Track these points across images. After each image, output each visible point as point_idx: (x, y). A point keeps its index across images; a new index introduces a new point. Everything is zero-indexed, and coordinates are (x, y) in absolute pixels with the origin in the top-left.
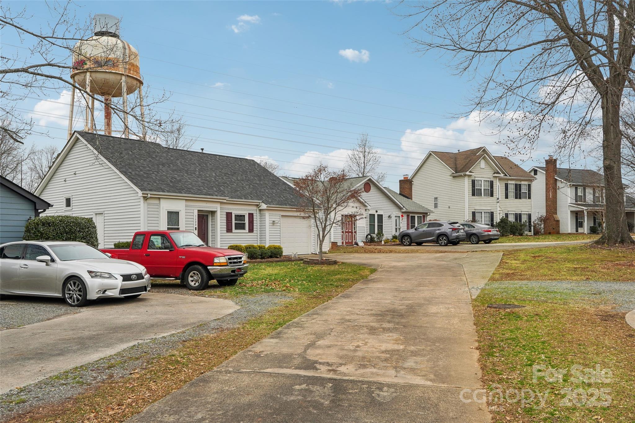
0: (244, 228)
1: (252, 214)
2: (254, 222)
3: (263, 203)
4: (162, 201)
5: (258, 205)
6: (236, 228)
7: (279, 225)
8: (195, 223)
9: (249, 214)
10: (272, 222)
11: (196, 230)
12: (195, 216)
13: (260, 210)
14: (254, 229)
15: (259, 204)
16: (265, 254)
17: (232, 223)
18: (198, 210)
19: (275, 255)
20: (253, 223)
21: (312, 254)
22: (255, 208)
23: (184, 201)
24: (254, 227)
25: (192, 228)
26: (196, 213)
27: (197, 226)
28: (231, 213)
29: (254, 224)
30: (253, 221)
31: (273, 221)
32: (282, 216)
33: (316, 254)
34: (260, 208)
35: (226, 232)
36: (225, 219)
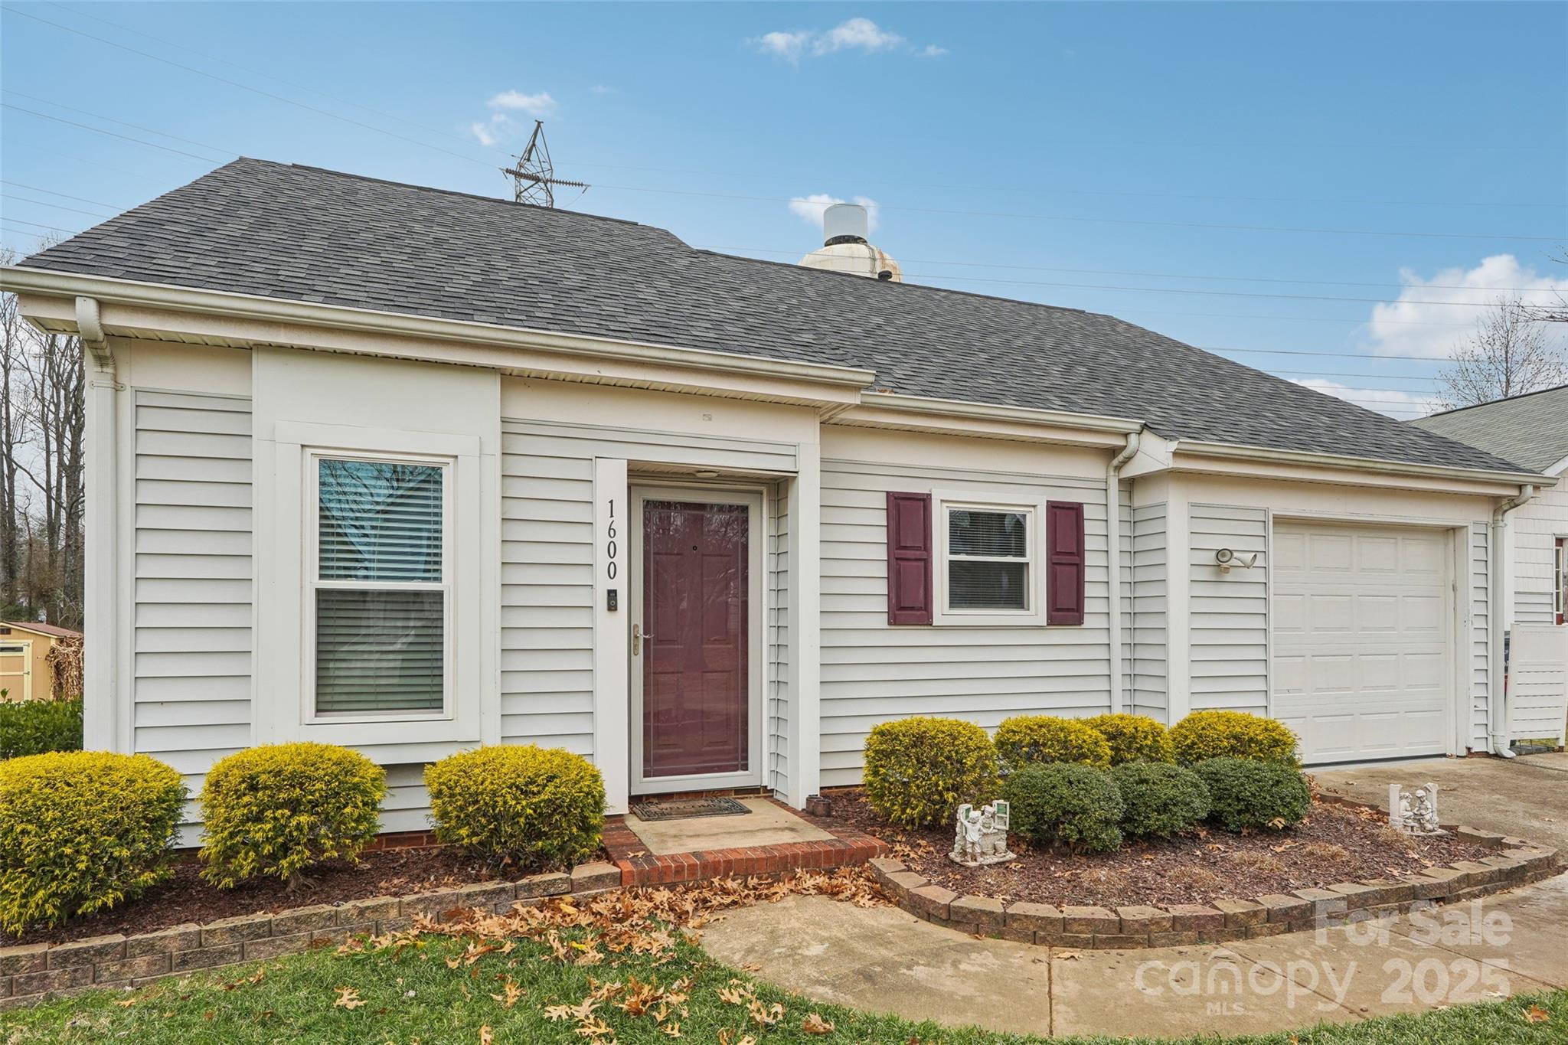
0: (1016, 598)
1: (1076, 510)
2: (1089, 559)
3: (1147, 436)
4: (263, 369)
5: (1111, 452)
6: (959, 598)
7: (1258, 576)
8: (602, 561)
9: (1054, 508)
10: (1210, 558)
11: (612, 607)
12: (602, 508)
13: (1130, 485)
14: (1089, 606)
15: (1119, 442)
16: (1164, 808)
17: (927, 563)
18: (638, 474)
19: (1248, 808)
20: (1080, 567)
21: (1470, 753)
22: (1092, 470)
23: (492, 388)
24: (1089, 591)
25: (580, 598)
26: (613, 488)
27: (620, 584)
28: (925, 500)
29: (1089, 575)
30: (1080, 552)
31: (1220, 553)
32: (1281, 521)
33: (1497, 756)
34: (1129, 471)
35: (890, 624)
36: (882, 536)
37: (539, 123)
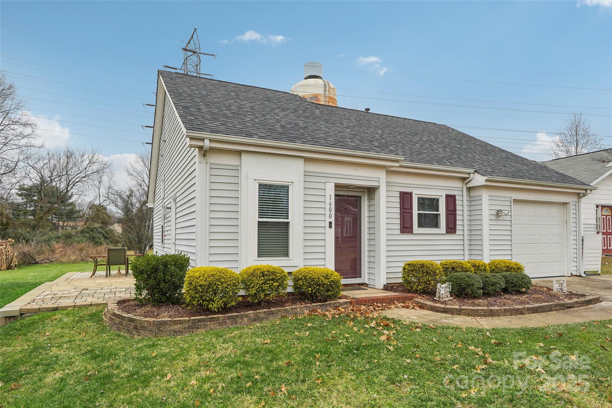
0: (436, 225)
1: (454, 197)
2: (458, 213)
3: (476, 174)
5: (464, 179)
6: (420, 225)
7: (508, 218)
8: (328, 213)
9: (447, 196)
10: (495, 212)
11: (330, 227)
12: (328, 197)
13: (469, 189)
14: (458, 227)
15: (467, 176)
16: (493, 285)
17: (411, 214)
18: (338, 186)
19: (515, 286)
20: (455, 215)
21: (572, 275)
22: (458, 184)
23: (301, 162)
24: (458, 222)
25: (322, 224)
26: (331, 191)
27: (333, 220)
28: (411, 194)
29: (458, 218)
30: (455, 210)
31: (498, 211)
32: (515, 201)
33: (580, 276)
34: (470, 185)
35: (401, 233)
36: (398, 205)
37: (195, 29)
